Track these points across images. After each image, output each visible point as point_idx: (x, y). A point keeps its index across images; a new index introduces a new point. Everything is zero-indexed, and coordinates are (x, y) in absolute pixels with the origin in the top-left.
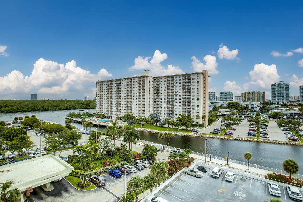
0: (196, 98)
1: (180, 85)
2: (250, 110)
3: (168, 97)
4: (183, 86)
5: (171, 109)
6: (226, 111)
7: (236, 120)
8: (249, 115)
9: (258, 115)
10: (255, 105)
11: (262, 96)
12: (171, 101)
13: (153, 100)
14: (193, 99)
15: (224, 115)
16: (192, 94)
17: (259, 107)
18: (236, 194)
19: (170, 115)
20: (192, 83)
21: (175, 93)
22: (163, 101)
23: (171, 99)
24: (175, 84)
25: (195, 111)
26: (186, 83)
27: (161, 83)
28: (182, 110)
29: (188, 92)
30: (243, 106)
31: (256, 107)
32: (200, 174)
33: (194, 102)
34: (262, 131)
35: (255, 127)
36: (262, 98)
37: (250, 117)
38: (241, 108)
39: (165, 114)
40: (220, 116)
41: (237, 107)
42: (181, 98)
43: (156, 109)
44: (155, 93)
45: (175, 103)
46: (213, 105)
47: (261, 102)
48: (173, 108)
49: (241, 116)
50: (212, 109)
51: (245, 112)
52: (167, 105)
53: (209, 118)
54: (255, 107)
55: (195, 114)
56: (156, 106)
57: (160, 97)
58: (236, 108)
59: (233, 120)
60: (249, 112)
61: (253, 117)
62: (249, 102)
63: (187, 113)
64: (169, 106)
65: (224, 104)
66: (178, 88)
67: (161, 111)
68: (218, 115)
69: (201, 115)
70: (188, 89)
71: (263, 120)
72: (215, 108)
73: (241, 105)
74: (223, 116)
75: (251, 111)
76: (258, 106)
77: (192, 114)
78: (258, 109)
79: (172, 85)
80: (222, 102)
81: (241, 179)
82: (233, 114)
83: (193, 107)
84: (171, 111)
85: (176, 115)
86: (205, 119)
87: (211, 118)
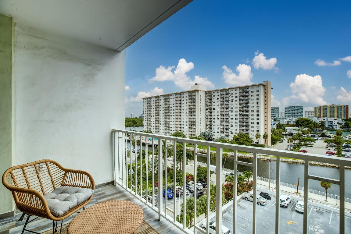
0: (255, 113)
1: (236, 99)
2: (326, 128)
3: (223, 113)
4: (240, 100)
5: (225, 127)
6: (294, 130)
7: (308, 140)
8: (326, 135)
9: (339, 134)
10: (334, 122)
11: (344, 111)
12: (225, 118)
13: (204, 117)
14: (252, 115)
15: (291, 134)
16: (250, 109)
17: (340, 124)
18: (311, 228)
19: (225, 133)
20: (250, 97)
21: (230, 109)
22: (216, 117)
23: (226, 115)
24: (230, 98)
25: (255, 129)
26: (243, 97)
27: (214, 97)
28: (238, 128)
29: (245, 107)
30: (317, 123)
31: (336, 124)
32: (264, 201)
33: (253, 118)
34: (346, 154)
35: (335, 149)
36: (344, 113)
37: (328, 137)
38: (315, 126)
39: (218, 132)
40: (286, 135)
41: (308, 124)
42: (238, 113)
43: (208, 127)
44: (207, 109)
45: (230, 119)
46: (276, 123)
47: (343, 118)
48: (228, 126)
49: (315, 136)
50: (275, 126)
51: (319, 130)
52: (221, 122)
53: (272, 138)
54: (334, 124)
55: (255, 133)
56: (208, 123)
57: (213, 114)
58: (307, 126)
59: (304, 140)
60: (325, 131)
61: (331, 137)
62: (325, 118)
63: (244, 132)
64: (223, 123)
65: (290, 120)
66: (234, 103)
67: (214, 129)
68: (283, 135)
69: (262, 133)
70: (246, 103)
71: (346, 141)
72: (279, 126)
73: (315, 122)
74: (289, 135)
75: (329, 129)
76: (338, 123)
77: (251, 133)
78: (338, 127)
79: (227, 99)
80: (288, 119)
81: (318, 212)
82: (304, 133)
83: (252, 125)
84: (226, 129)
85: (232, 133)
86: (267, 138)
87: (275, 137)
